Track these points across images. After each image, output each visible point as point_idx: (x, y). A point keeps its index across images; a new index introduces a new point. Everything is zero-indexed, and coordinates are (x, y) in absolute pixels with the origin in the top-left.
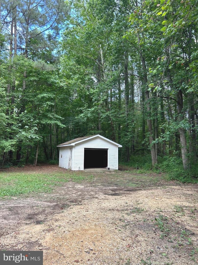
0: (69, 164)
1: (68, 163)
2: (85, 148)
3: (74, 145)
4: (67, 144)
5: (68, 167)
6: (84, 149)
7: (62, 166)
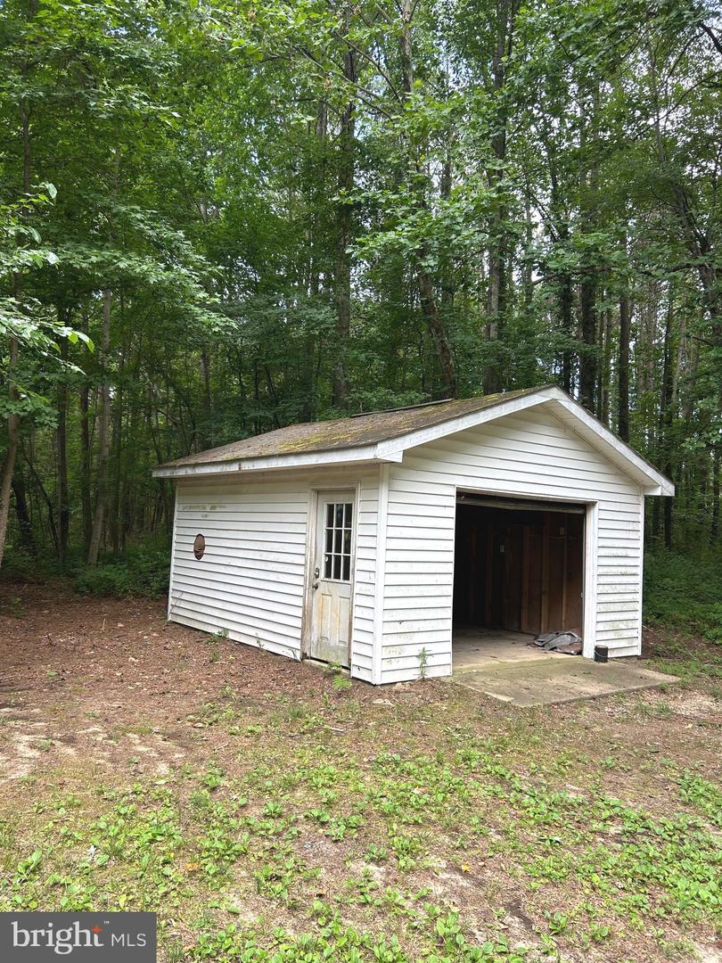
0: (306, 617)
1: (299, 612)
2: (461, 494)
3: (398, 458)
4: (298, 454)
5: (297, 645)
6: (453, 502)
7: (214, 622)
